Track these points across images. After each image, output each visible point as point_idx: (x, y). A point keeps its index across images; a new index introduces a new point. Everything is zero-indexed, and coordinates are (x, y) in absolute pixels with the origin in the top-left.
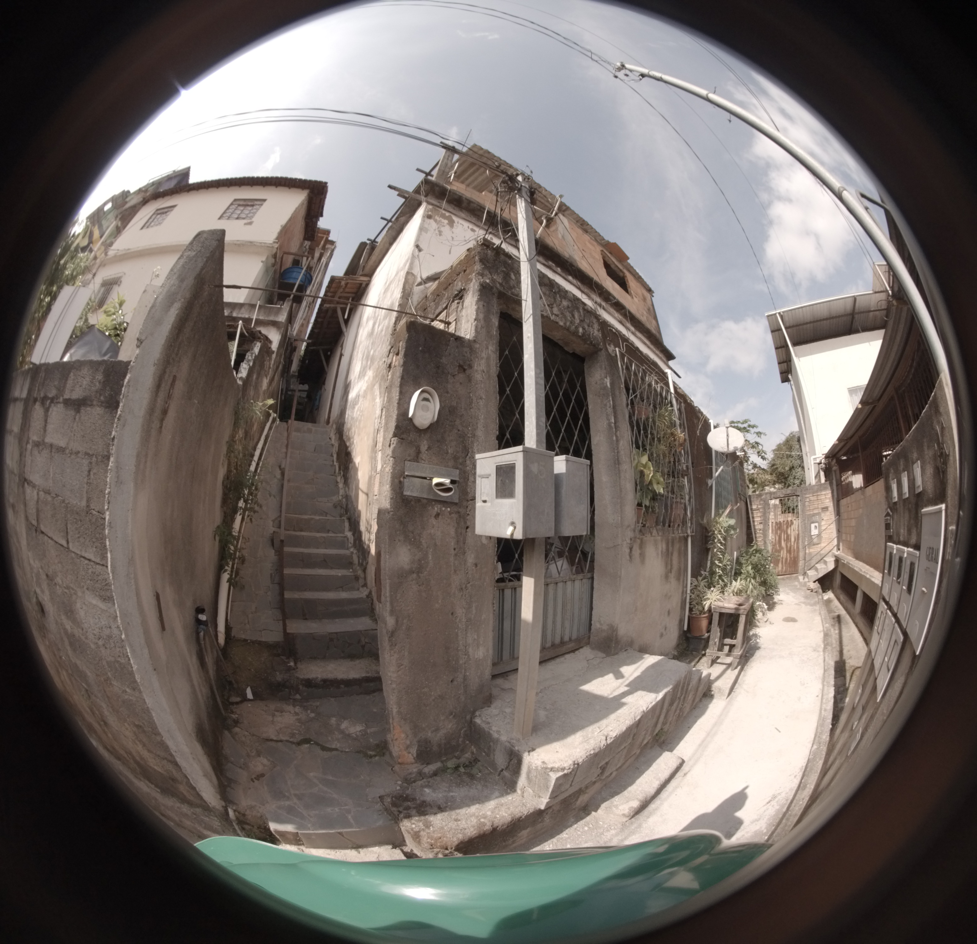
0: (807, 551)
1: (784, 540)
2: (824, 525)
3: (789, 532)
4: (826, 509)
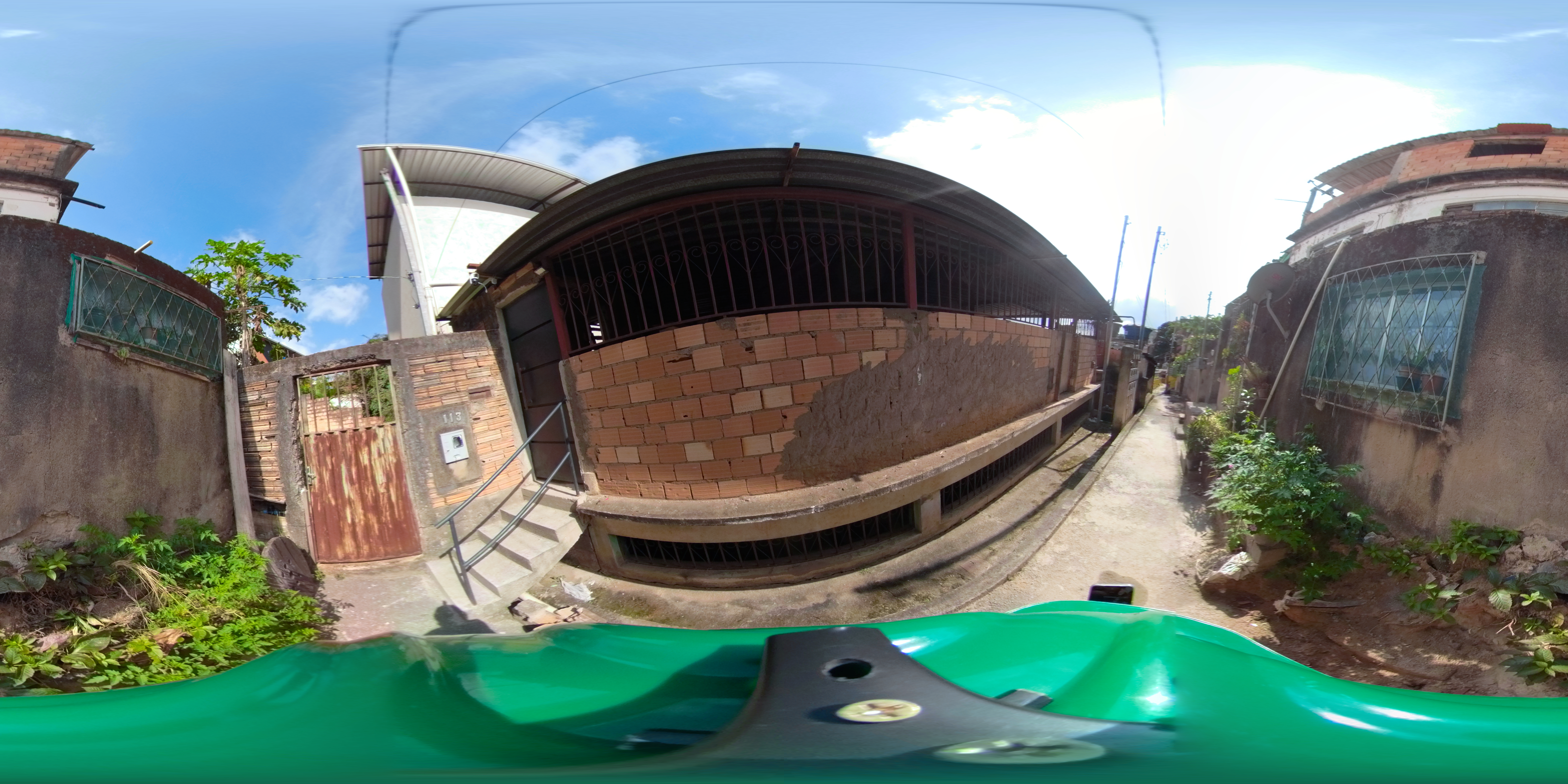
0: (440, 501)
1: (352, 482)
2: (484, 434)
3: (364, 459)
4: (484, 392)
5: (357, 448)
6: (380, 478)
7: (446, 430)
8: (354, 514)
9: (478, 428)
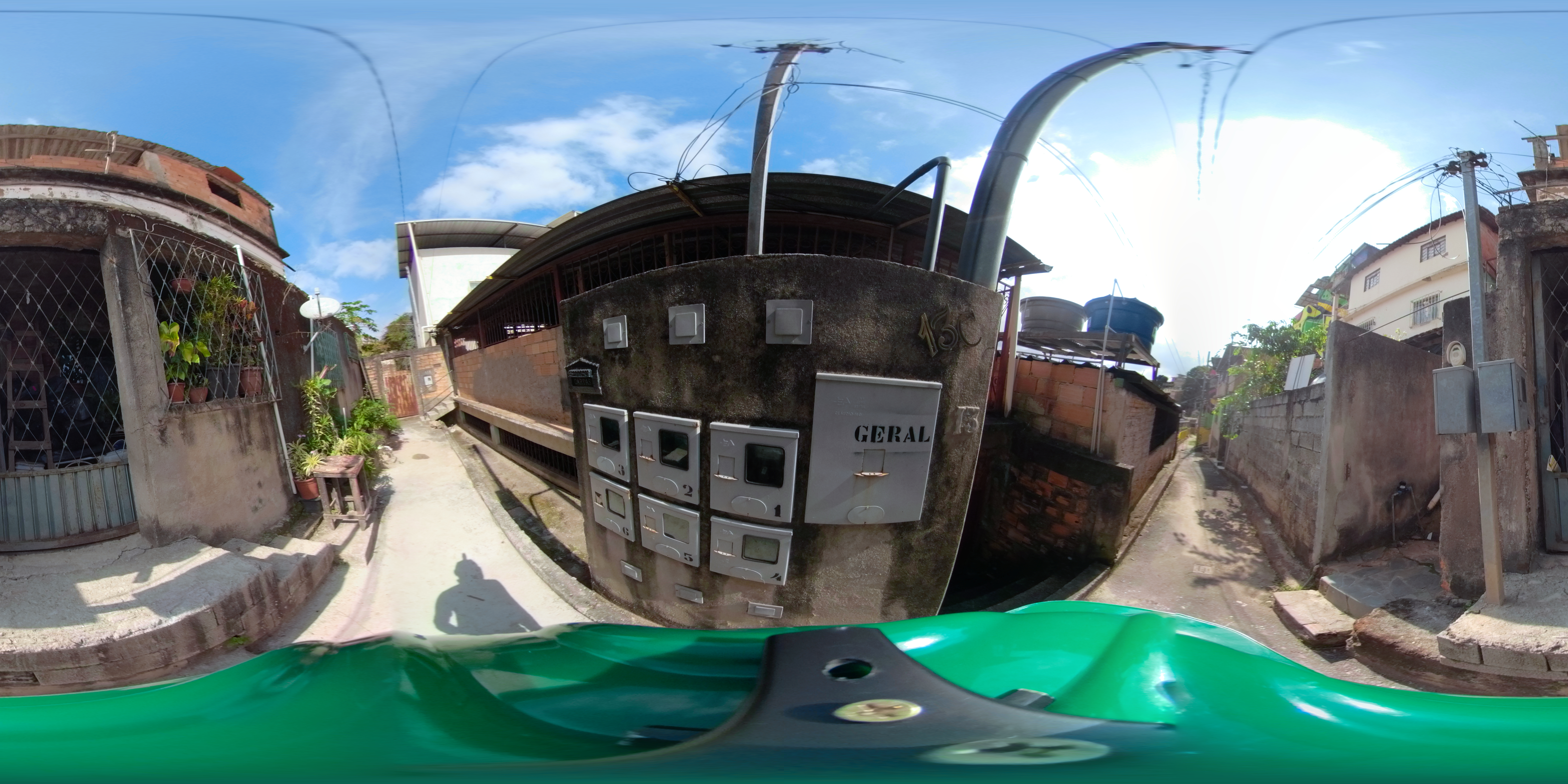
0: (424, 397)
1: (400, 391)
2: (437, 377)
3: (403, 384)
4: (439, 365)
5: (401, 381)
6: (408, 389)
7: (426, 376)
8: (401, 401)
9: (436, 376)
